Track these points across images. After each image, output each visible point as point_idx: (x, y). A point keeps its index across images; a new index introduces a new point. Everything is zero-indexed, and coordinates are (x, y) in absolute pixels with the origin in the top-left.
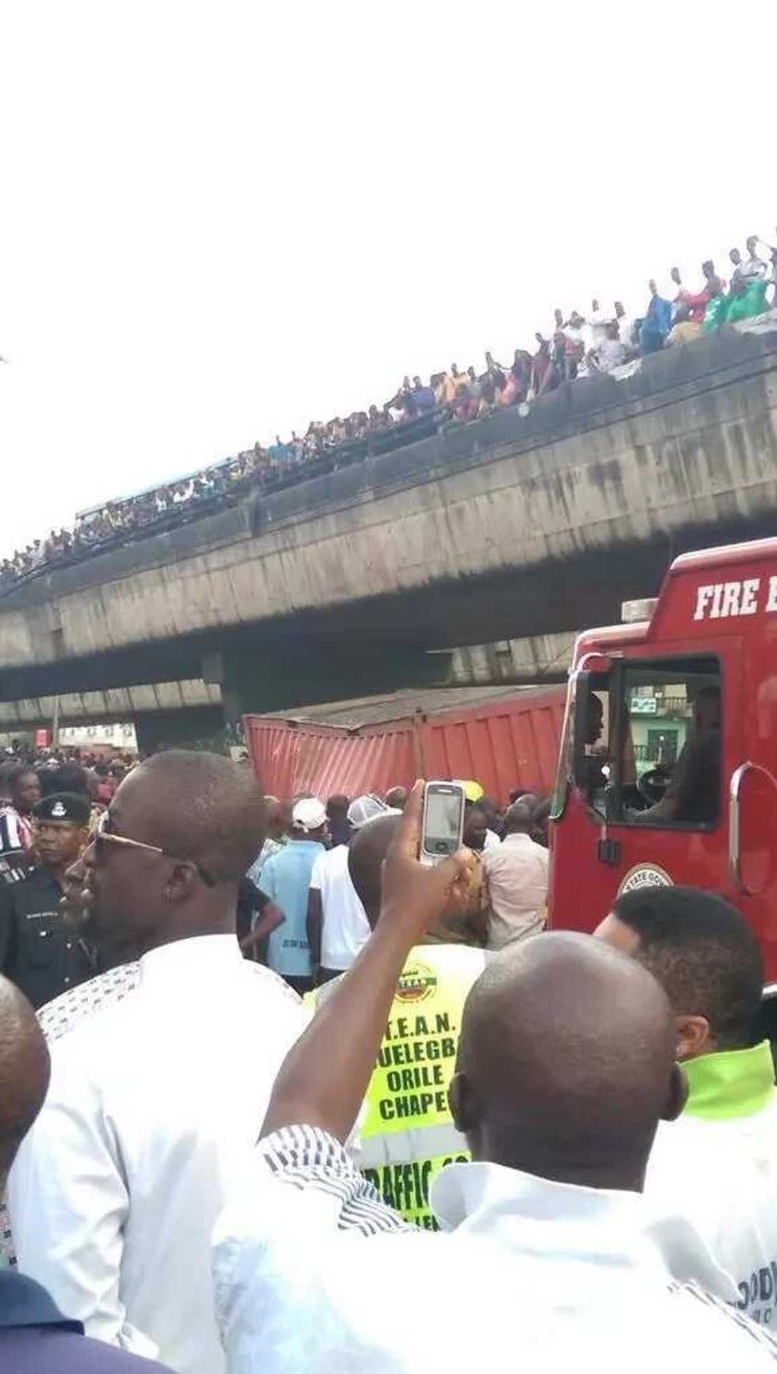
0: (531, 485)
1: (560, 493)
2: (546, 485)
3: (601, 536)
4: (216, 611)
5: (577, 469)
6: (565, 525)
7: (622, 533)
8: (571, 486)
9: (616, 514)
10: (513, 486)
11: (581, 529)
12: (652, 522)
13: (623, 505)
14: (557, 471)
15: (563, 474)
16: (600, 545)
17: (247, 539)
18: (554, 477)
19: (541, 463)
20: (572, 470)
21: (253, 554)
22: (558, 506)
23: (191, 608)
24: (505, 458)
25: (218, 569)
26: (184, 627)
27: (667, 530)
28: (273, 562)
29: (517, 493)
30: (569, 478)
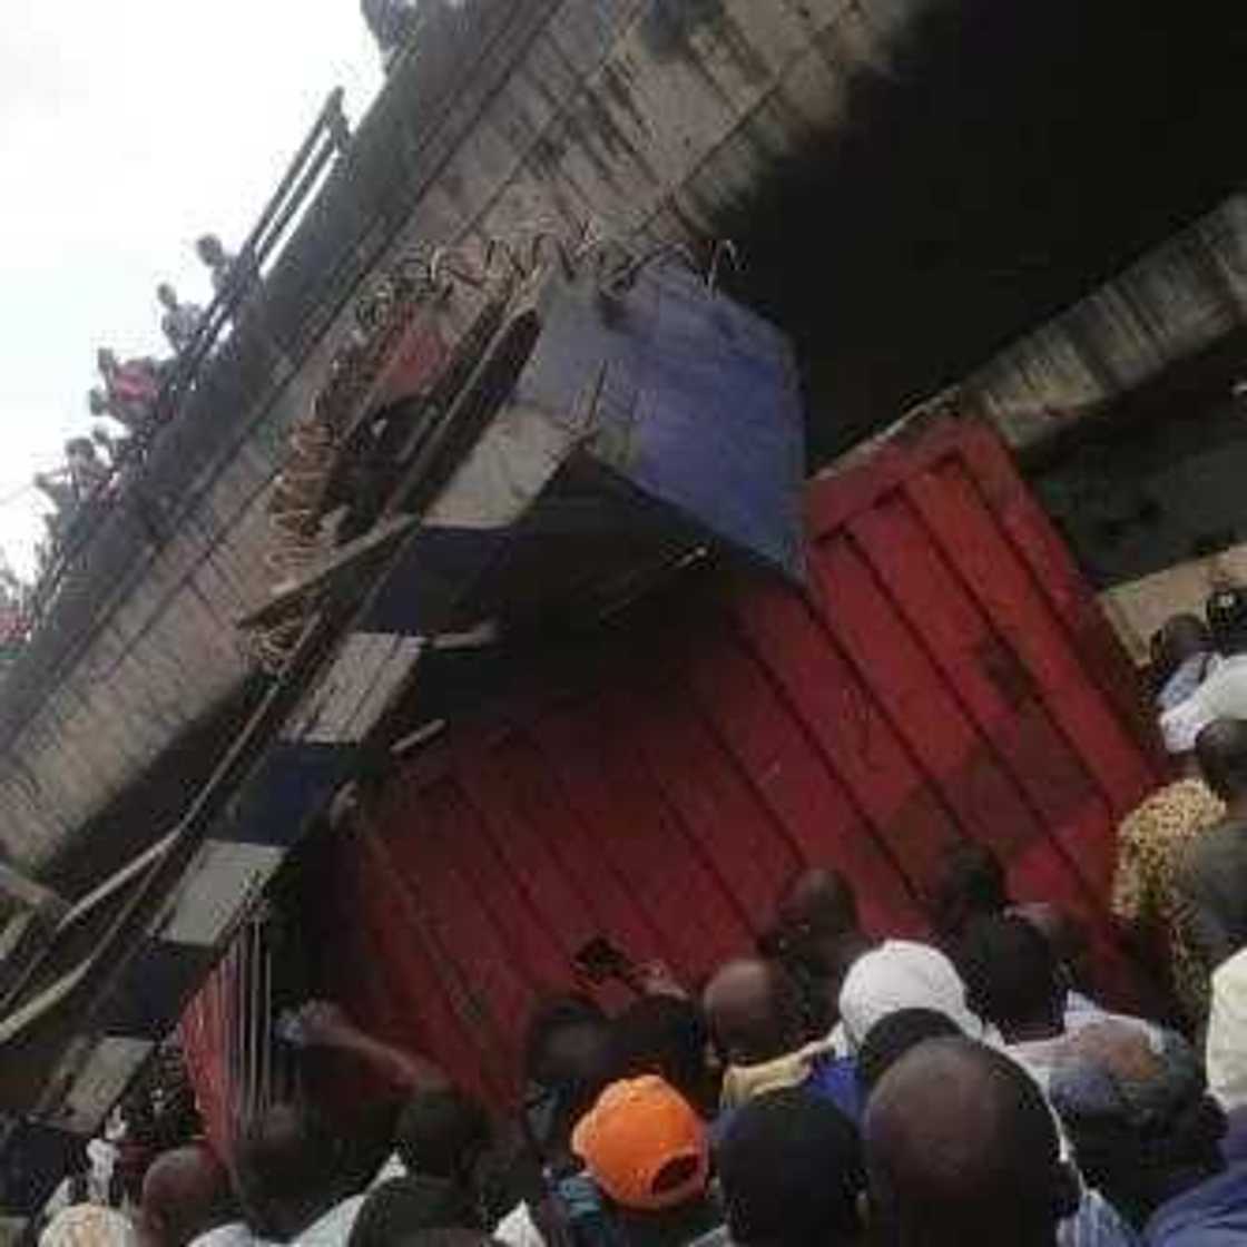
0: (547, 152)
1: (611, 133)
2: (574, 131)
3: (739, 171)
4: (174, 707)
5: (619, 50)
6: (650, 199)
7: (778, 138)
8: (624, 99)
9: (748, 97)
10: (515, 178)
11: (686, 185)
12: (837, 63)
13: (753, 68)
14: (580, 86)
15: (595, 80)
16: (743, 197)
17: (152, 561)
18: (582, 101)
19: (545, 92)
20: (608, 62)
21: (175, 580)
22: (620, 165)
23: (137, 719)
24: (469, 129)
25: (143, 633)
26: (147, 757)
27: (881, 64)
28: (207, 578)
29: (527, 190)
30: (613, 83)
